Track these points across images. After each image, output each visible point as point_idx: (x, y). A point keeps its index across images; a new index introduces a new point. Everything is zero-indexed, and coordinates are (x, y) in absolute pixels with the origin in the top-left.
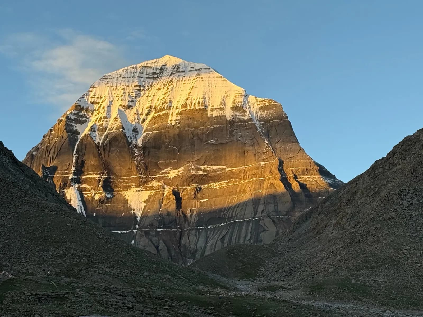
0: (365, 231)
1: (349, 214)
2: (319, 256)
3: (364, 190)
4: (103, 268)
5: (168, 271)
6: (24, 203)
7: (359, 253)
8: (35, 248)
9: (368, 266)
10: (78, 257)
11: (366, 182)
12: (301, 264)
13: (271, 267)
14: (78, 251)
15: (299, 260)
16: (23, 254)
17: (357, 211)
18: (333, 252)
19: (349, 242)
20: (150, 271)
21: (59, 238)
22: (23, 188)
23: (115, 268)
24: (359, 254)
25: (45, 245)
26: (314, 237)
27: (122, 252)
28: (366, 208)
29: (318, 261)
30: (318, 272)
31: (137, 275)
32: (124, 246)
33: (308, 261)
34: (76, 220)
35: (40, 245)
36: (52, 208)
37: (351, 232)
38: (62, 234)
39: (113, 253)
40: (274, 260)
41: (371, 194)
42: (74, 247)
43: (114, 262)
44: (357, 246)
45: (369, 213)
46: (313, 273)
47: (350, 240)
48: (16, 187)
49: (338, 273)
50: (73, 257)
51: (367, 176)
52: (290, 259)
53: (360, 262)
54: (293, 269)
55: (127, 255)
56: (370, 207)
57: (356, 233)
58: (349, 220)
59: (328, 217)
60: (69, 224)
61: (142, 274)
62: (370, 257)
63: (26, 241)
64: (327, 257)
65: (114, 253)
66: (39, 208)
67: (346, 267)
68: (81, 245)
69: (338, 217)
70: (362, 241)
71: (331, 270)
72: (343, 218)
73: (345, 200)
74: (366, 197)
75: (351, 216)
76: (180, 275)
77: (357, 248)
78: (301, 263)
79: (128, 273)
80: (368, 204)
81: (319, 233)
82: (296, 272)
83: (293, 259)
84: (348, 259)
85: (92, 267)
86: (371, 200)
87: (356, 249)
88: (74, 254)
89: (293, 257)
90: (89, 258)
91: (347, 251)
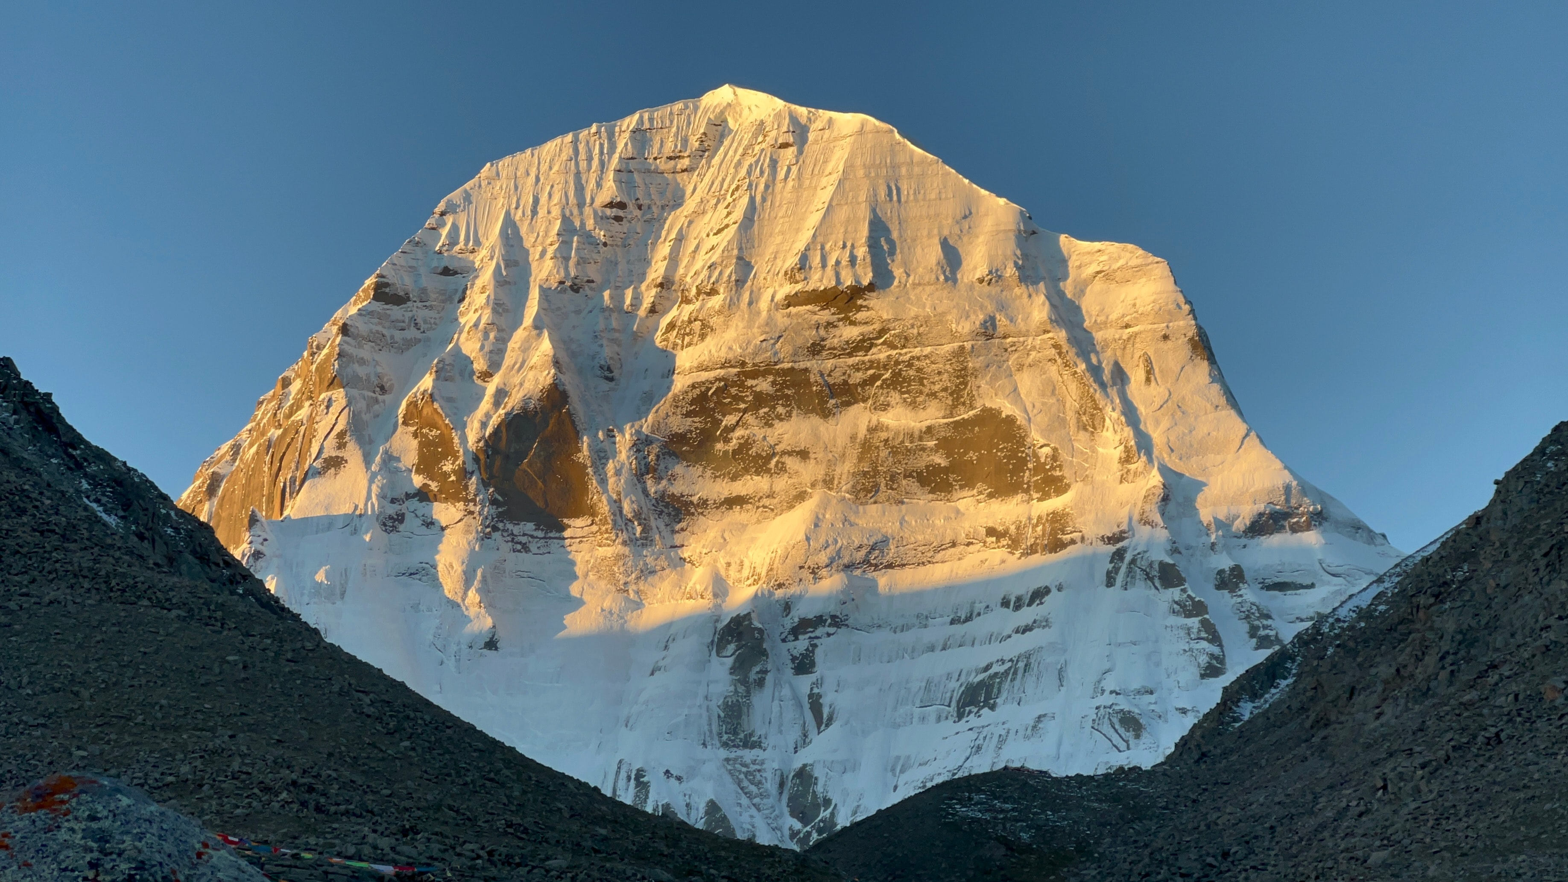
0: (1521, 697)
1: (1448, 637)
2: (1325, 808)
3: (1509, 538)
4: (364, 837)
5: (662, 854)
6: (50, 573)
7: (1499, 784)
8: (71, 754)
9: (1544, 836)
10: (256, 791)
11: (1516, 509)
12: (1247, 842)
13: (1125, 861)
14: (260, 763)
15: (1241, 825)
16: (11, 778)
17: (1483, 622)
18: (1385, 788)
19: (1452, 743)
20: (577, 848)
21: (181, 713)
22: (53, 518)
23: (419, 836)
24: (1497, 788)
25: (115, 741)
26: (1304, 737)
27: (463, 772)
28: (1522, 607)
29: (1323, 827)
30: (1323, 868)
31: (518, 865)
32: (475, 751)
33: (1279, 829)
34: (269, 641)
35: (95, 740)
36: (171, 594)
37: (1461, 703)
38: (198, 698)
39: (419, 773)
40: (1138, 833)
41: (1543, 552)
42: (244, 749)
43: (420, 813)
44: (1490, 759)
45: (1538, 626)
46: (1303, 874)
47: (1457, 737)
48: (23, 512)
49: (1411, 868)
50: (238, 788)
51: (1521, 484)
52: (1202, 824)
53: (1504, 822)
54: (1215, 863)
55: (483, 785)
56: (1539, 601)
57: (1483, 707)
58: (1450, 659)
59: (1359, 659)
60: (236, 658)
61: (543, 860)
62: (1550, 798)
63: (32, 722)
64: (1362, 808)
65: (426, 776)
66: (112, 594)
67: (1443, 844)
68: (279, 741)
69: (1402, 651)
70: (1511, 737)
71: (1377, 857)
72: (1423, 654)
73: (1429, 585)
74: (1519, 562)
75: (1460, 644)
76: (712, 871)
77: (1491, 766)
78: (1247, 838)
79: (479, 857)
80: (1530, 592)
81: (1323, 722)
82: (1228, 874)
83: (1217, 825)
84: (1452, 811)
85: (315, 830)
86: (1541, 574)
87: (1485, 771)
88: (244, 777)
89: (1215, 816)
90: (307, 796)
91: (1447, 782)
